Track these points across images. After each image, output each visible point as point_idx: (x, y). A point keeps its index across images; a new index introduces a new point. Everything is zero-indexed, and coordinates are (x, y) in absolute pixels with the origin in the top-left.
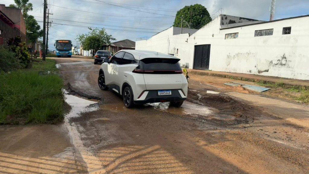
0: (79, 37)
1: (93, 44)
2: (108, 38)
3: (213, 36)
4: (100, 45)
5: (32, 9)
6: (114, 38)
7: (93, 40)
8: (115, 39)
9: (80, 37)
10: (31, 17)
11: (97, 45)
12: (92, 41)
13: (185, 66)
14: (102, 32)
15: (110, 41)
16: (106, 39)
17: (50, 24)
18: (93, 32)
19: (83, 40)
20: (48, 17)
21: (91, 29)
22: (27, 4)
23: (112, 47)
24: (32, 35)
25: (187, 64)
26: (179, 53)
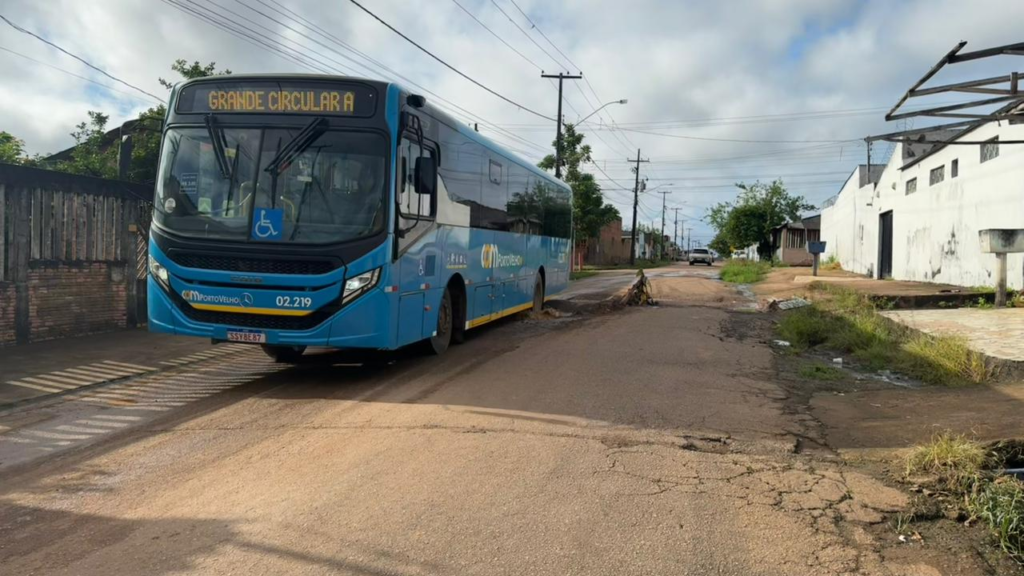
0: (710, 213)
1: (745, 227)
2: (793, 207)
3: (894, 188)
4: (764, 228)
5: (588, 159)
6: (810, 203)
7: (746, 215)
8: (812, 208)
9: (714, 211)
10: (588, 178)
11: (755, 229)
12: (743, 219)
13: (870, 273)
14: (776, 190)
15: (798, 214)
16: (788, 209)
17: (640, 187)
18: (750, 195)
19: (722, 218)
20: (637, 169)
21: (743, 187)
22: (579, 148)
23: (793, 231)
24: (586, 219)
25: (872, 265)
26: (864, 237)
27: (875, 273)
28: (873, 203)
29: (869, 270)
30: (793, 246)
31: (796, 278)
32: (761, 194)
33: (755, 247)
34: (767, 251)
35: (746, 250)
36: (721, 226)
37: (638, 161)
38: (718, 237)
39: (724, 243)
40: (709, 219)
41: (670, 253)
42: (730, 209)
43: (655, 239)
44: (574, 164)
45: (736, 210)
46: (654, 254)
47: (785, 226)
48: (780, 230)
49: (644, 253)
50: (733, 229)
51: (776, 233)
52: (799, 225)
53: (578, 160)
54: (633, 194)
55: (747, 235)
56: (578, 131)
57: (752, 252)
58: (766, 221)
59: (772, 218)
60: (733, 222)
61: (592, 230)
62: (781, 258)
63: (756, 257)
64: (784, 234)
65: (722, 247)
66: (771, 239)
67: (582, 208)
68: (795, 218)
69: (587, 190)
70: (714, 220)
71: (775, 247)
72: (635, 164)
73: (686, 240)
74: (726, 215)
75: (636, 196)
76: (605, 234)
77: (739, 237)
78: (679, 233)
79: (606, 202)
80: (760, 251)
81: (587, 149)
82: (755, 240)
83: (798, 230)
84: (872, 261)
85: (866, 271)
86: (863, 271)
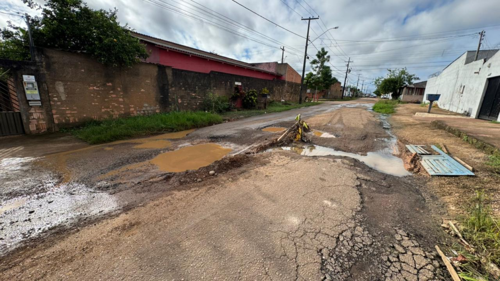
0: (375, 80)
1: (388, 86)
2: (410, 78)
4: (396, 87)
5: (329, 61)
6: (418, 78)
9: (376, 80)
10: (328, 67)
11: (392, 87)
12: (388, 83)
13: (466, 113)
14: (403, 72)
15: (412, 81)
16: (408, 80)
17: (349, 71)
18: (392, 74)
19: (379, 83)
20: (348, 65)
21: (390, 71)
22: (325, 56)
23: (409, 88)
24: (325, 82)
25: (471, 109)
26: (464, 92)
27: (474, 115)
28: (480, 72)
29: (466, 112)
30: (408, 94)
31: (416, 114)
32: (397, 74)
33: (391, 94)
34: (396, 96)
35: (387, 95)
36: (378, 86)
37: (349, 62)
38: (377, 90)
39: (379, 92)
40: (374, 83)
41: (359, 95)
42: (383, 79)
43: (354, 90)
44: (323, 62)
45: (385, 80)
46: (353, 96)
47: (406, 86)
48: (403, 88)
49: (349, 95)
50: (383, 87)
51: (401, 89)
52: (412, 86)
53: (324, 61)
54: (345, 74)
55: (388, 89)
56: (326, 50)
57: (389, 96)
58: (397, 84)
59: (400, 83)
60: (383, 84)
61: (328, 86)
62: (402, 99)
63: (391, 98)
64: (405, 90)
65: (378, 93)
66: (398, 91)
67: (324, 79)
68: (410, 83)
69: (326, 72)
70: (376, 83)
71: (399, 94)
72: (347, 63)
73: (366, 91)
74: (381, 82)
75: (347, 75)
76: (333, 88)
77: (385, 90)
78: (364, 88)
79: (333, 76)
80: (392, 95)
81: (329, 57)
82: (391, 92)
83: (411, 88)
84: (471, 107)
85: (462, 112)
86: (460, 111)
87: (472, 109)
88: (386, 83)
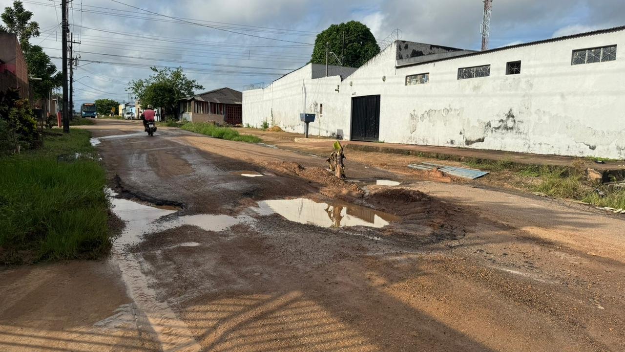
0: (132, 85)
1: (161, 97)
2: (189, 85)
3: (384, 80)
4: (174, 99)
5: (38, 34)
6: (200, 85)
7: (160, 90)
9: (136, 85)
10: (38, 49)
11: (168, 99)
13: (335, 136)
14: (177, 75)
15: (193, 90)
16: (186, 87)
18: (160, 76)
19: (141, 90)
21: (156, 70)
22: (28, 23)
25: (340, 131)
26: (323, 112)
27: (347, 137)
28: (339, 89)
29: (334, 134)
30: (198, 112)
32: (168, 76)
44: (26, 36)
45: (152, 85)
47: (193, 99)
48: (189, 101)
58: (174, 94)
64: (193, 104)
68: (190, 94)
70: (136, 91)
74: (145, 88)
82: (161, 106)
84: (340, 128)
85: (329, 134)
86: (324, 134)
87: (342, 130)
88: (155, 91)
